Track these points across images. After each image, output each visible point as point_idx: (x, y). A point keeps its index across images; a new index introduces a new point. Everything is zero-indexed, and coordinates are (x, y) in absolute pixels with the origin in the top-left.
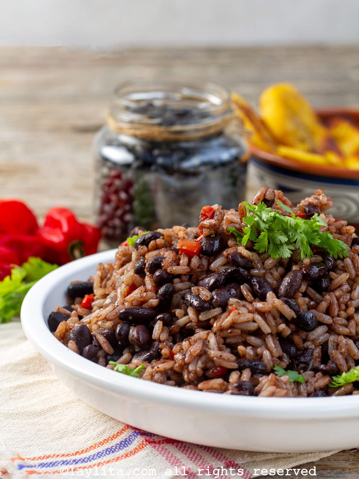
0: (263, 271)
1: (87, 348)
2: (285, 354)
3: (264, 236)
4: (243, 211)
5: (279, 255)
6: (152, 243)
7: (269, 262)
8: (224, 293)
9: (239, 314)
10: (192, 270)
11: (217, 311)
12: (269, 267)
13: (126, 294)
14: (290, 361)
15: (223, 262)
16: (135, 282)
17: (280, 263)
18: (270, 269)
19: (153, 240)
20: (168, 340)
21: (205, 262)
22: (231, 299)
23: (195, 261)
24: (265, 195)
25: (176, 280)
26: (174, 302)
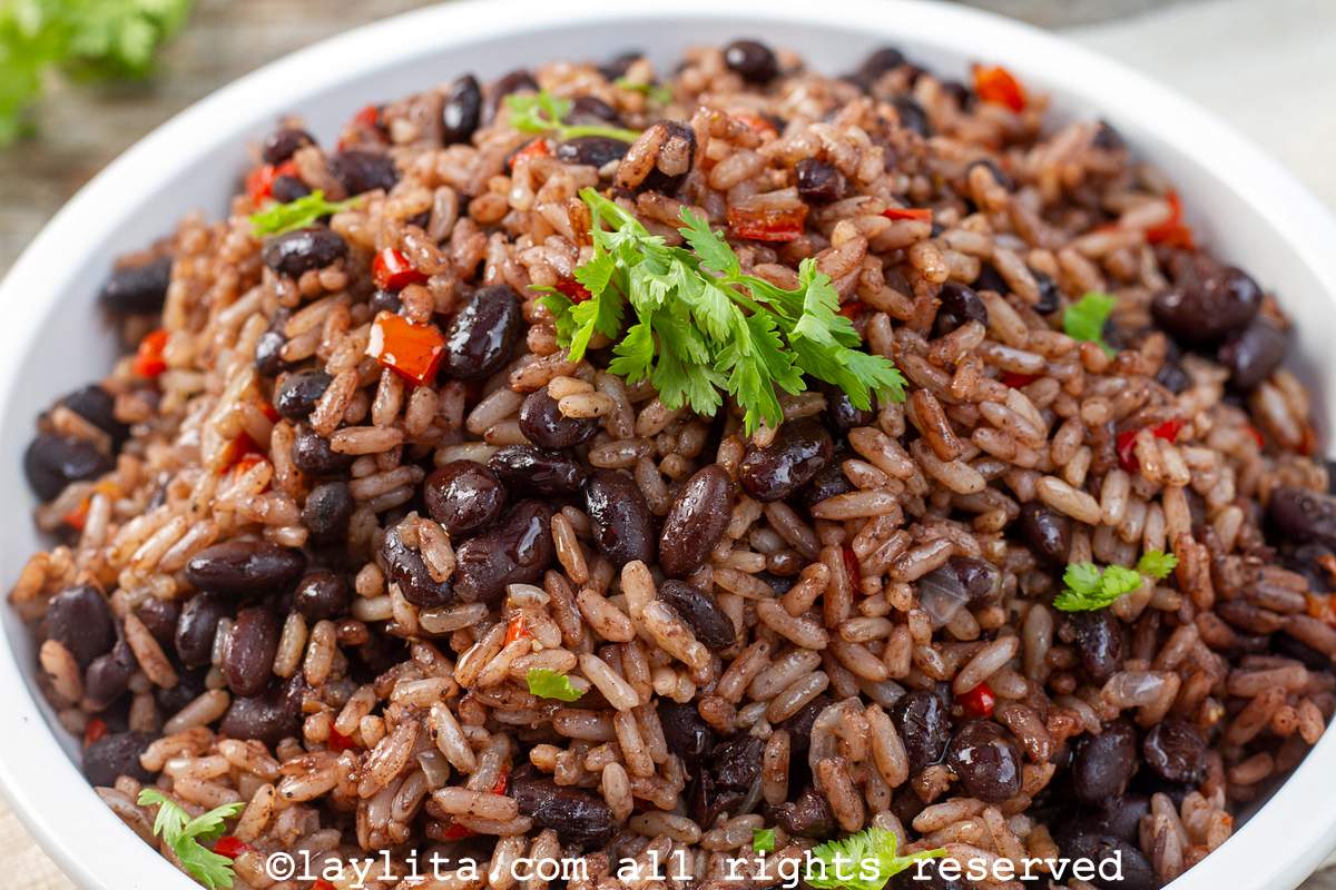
0: (629, 452)
1: (99, 665)
2: (673, 759)
3: (641, 337)
4: (582, 225)
5: (684, 395)
6: (307, 280)
7: (653, 415)
8: (497, 558)
9: (531, 651)
10: (408, 435)
11: (472, 613)
12: (651, 434)
13: (223, 466)
14: (689, 778)
15: (510, 407)
16: (249, 431)
17: (687, 417)
18: (654, 438)
19: (311, 268)
20: (328, 679)
21: (453, 407)
22: (513, 588)
23: (421, 403)
24: (656, 159)
25: (360, 468)
26: (353, 539)
